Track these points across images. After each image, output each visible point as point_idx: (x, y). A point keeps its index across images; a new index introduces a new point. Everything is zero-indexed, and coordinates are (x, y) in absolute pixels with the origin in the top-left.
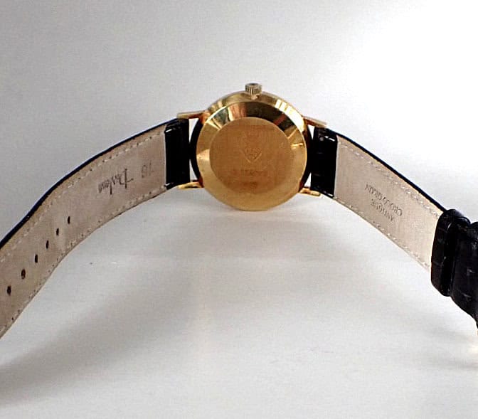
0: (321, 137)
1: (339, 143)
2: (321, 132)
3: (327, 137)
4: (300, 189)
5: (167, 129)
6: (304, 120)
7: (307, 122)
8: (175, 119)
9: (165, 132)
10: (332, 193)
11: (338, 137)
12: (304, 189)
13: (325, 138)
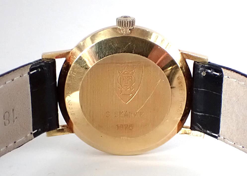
0: (202, 71)
1: (225, 77)
2: (202, 66)
3: (209, 71)
4: (179, 130)
5: (31, 70)
6: (182, 53)
7: (185, 56)
8: (41, 60)
9: (29, 73)
10: (218, 132)
11: (223, 69)
12: (183, 129)
13: (207, 72)
